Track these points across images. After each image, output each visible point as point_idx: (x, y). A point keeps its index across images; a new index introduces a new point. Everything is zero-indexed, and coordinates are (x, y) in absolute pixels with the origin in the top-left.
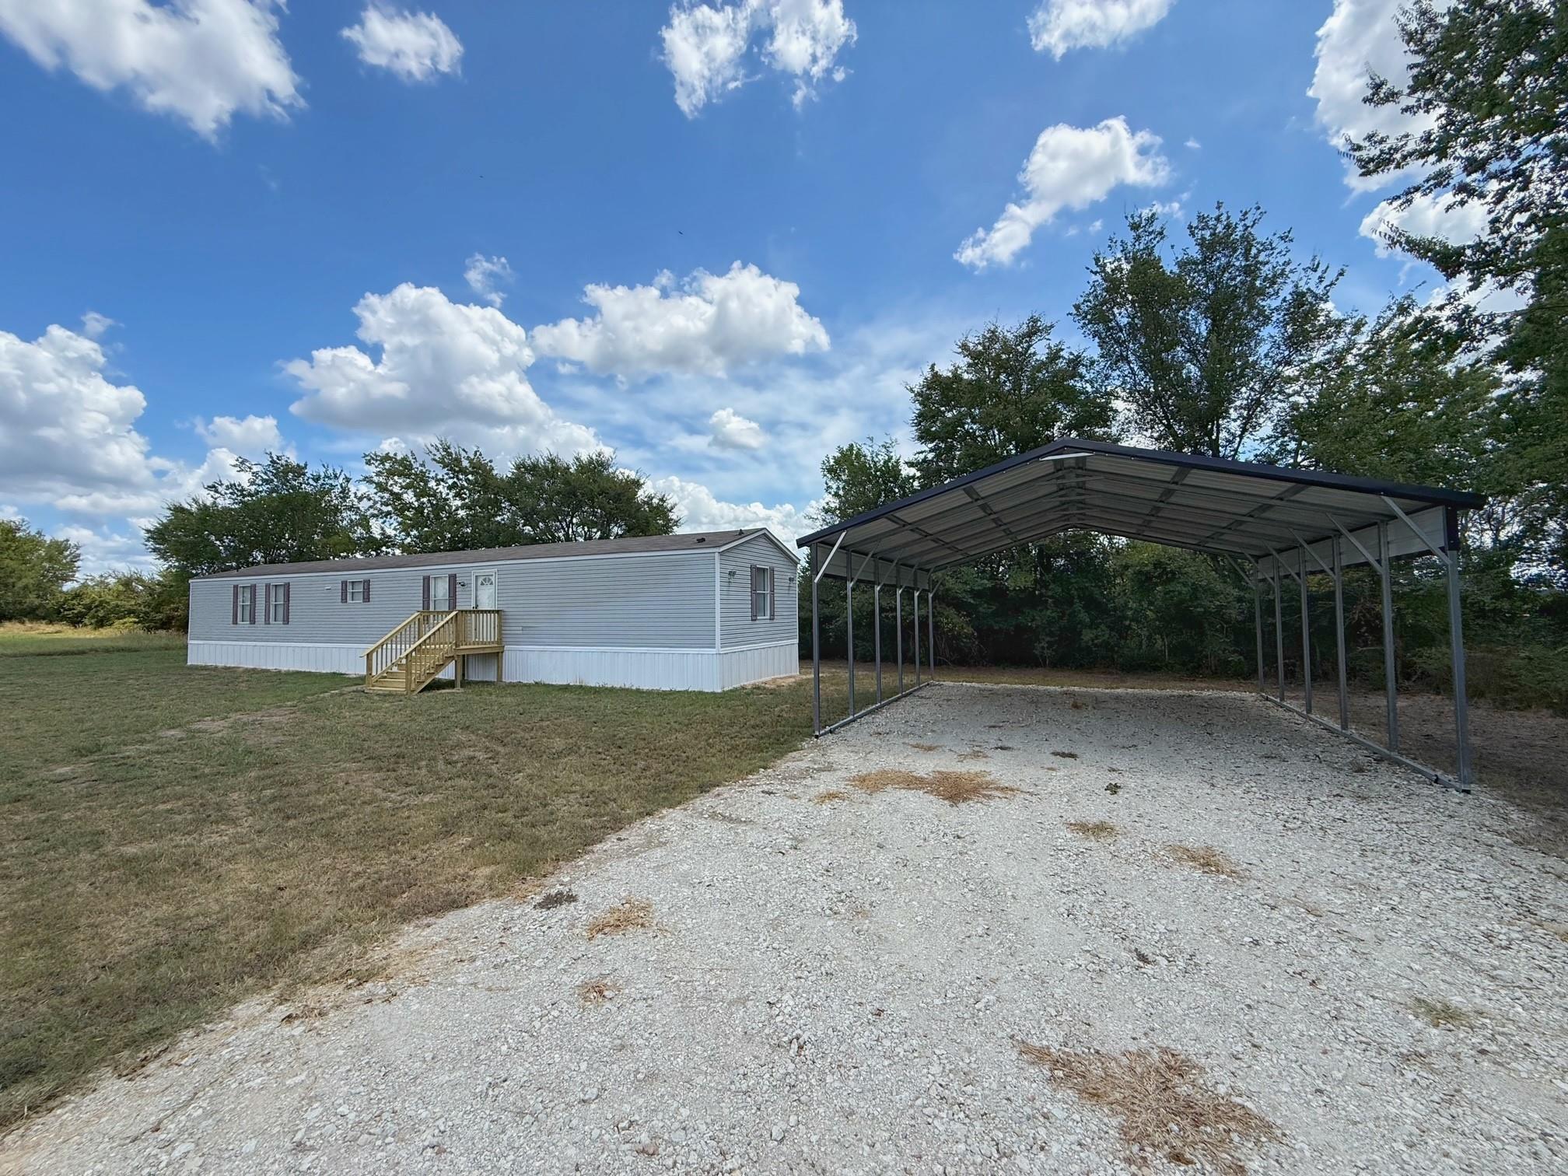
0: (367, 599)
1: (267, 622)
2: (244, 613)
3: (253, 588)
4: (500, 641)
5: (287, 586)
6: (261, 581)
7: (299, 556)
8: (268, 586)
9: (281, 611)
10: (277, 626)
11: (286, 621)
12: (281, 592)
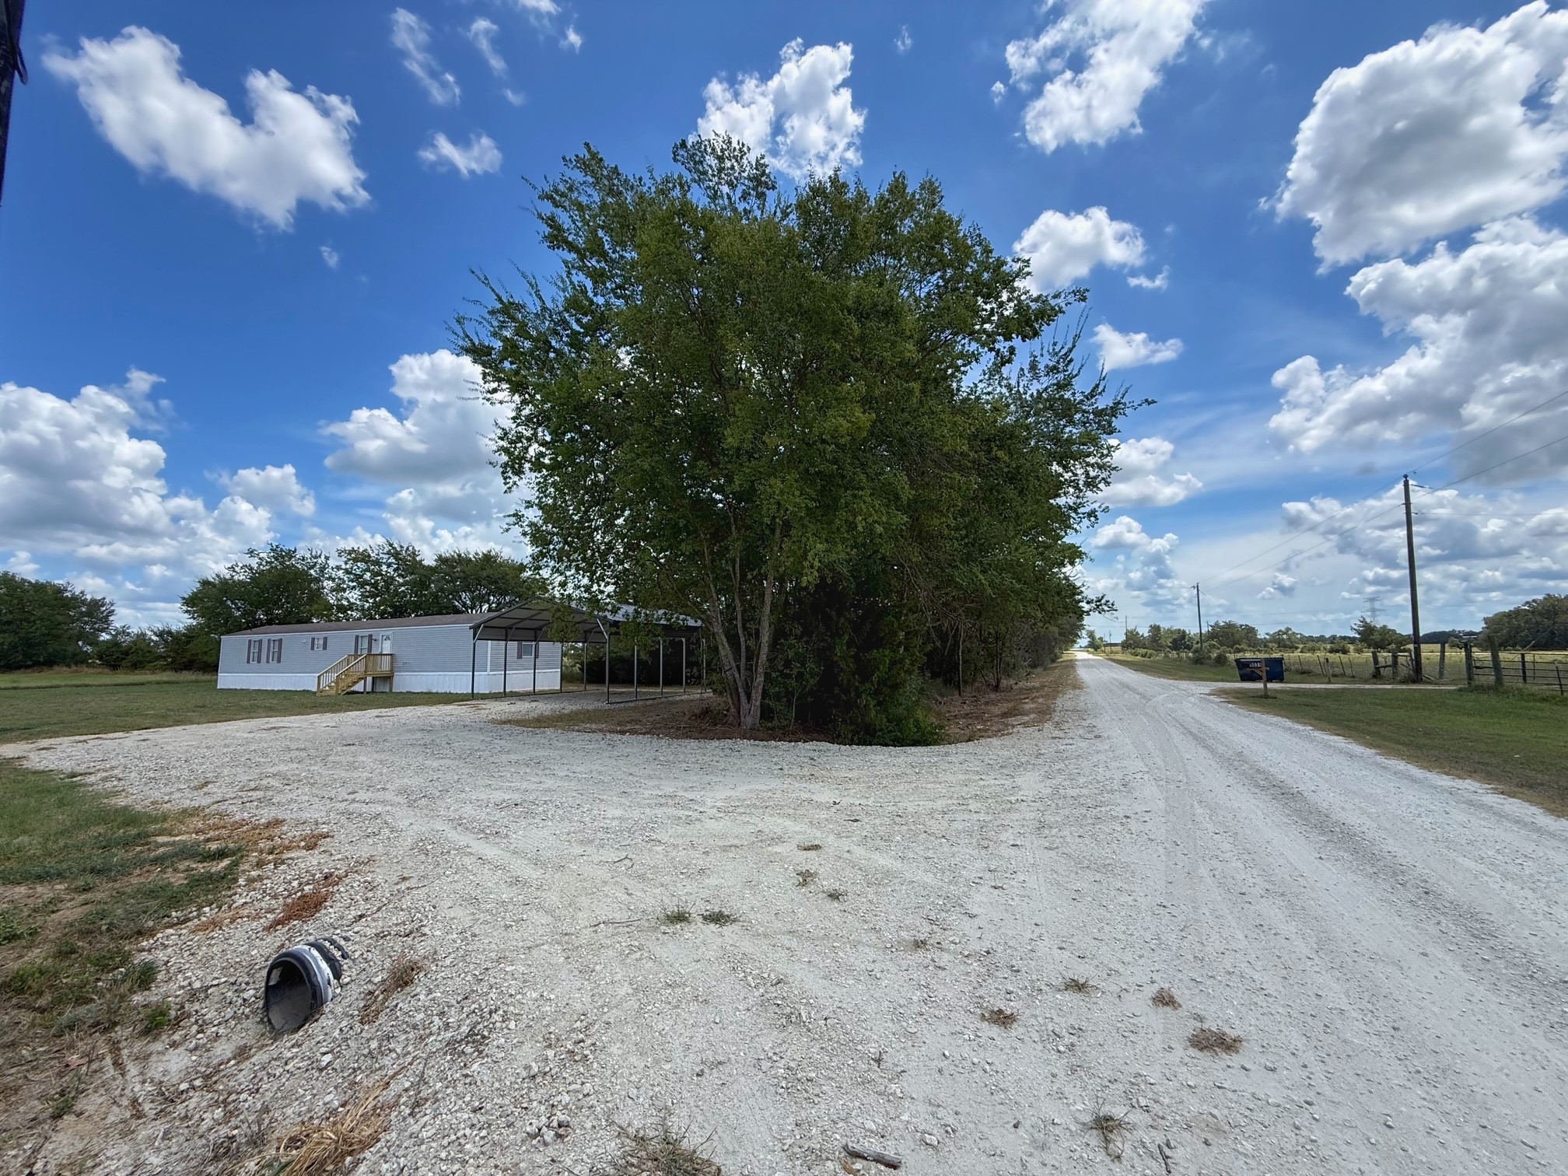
0: (325, 648)
1: (268, 662)
2: (254, 657)
3: (260, 642)
4: (392, 671)
5: (280, 641)
6: (265, 637)
7: (284, 621)
8: (269, 640)
9: (276, 655)
10: (274, 664)
11: (279, 661)
12: (277, 643)
